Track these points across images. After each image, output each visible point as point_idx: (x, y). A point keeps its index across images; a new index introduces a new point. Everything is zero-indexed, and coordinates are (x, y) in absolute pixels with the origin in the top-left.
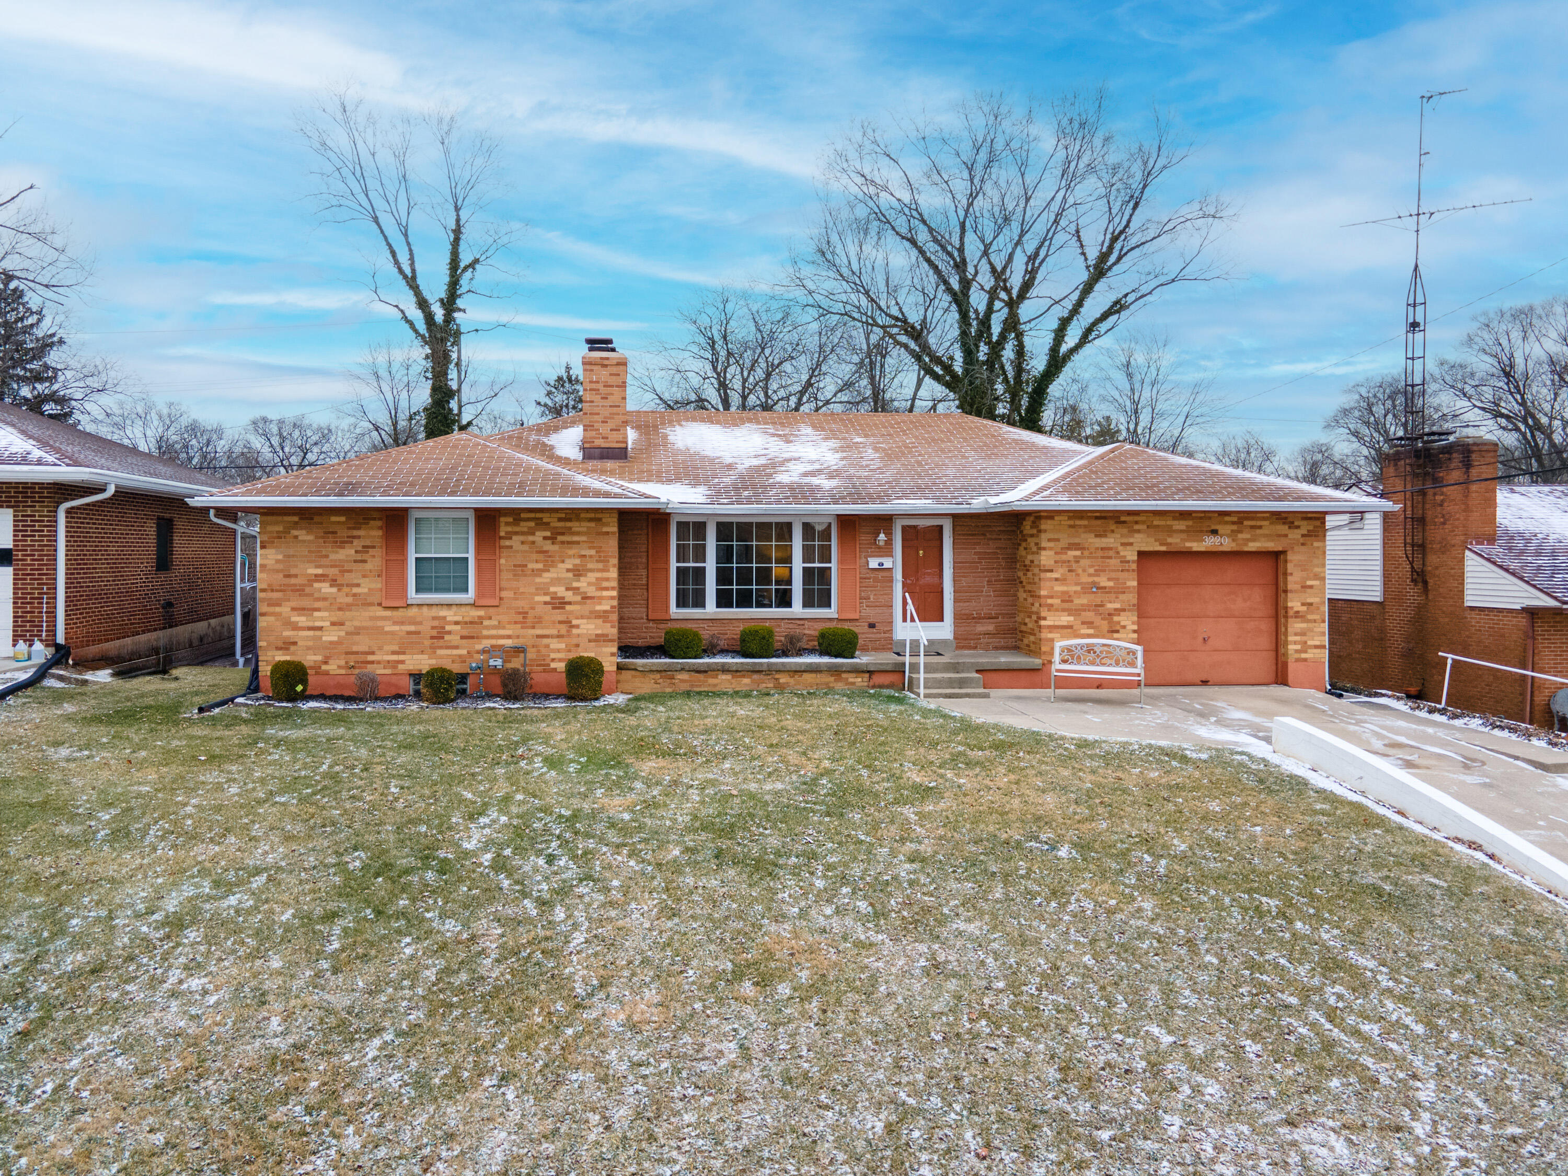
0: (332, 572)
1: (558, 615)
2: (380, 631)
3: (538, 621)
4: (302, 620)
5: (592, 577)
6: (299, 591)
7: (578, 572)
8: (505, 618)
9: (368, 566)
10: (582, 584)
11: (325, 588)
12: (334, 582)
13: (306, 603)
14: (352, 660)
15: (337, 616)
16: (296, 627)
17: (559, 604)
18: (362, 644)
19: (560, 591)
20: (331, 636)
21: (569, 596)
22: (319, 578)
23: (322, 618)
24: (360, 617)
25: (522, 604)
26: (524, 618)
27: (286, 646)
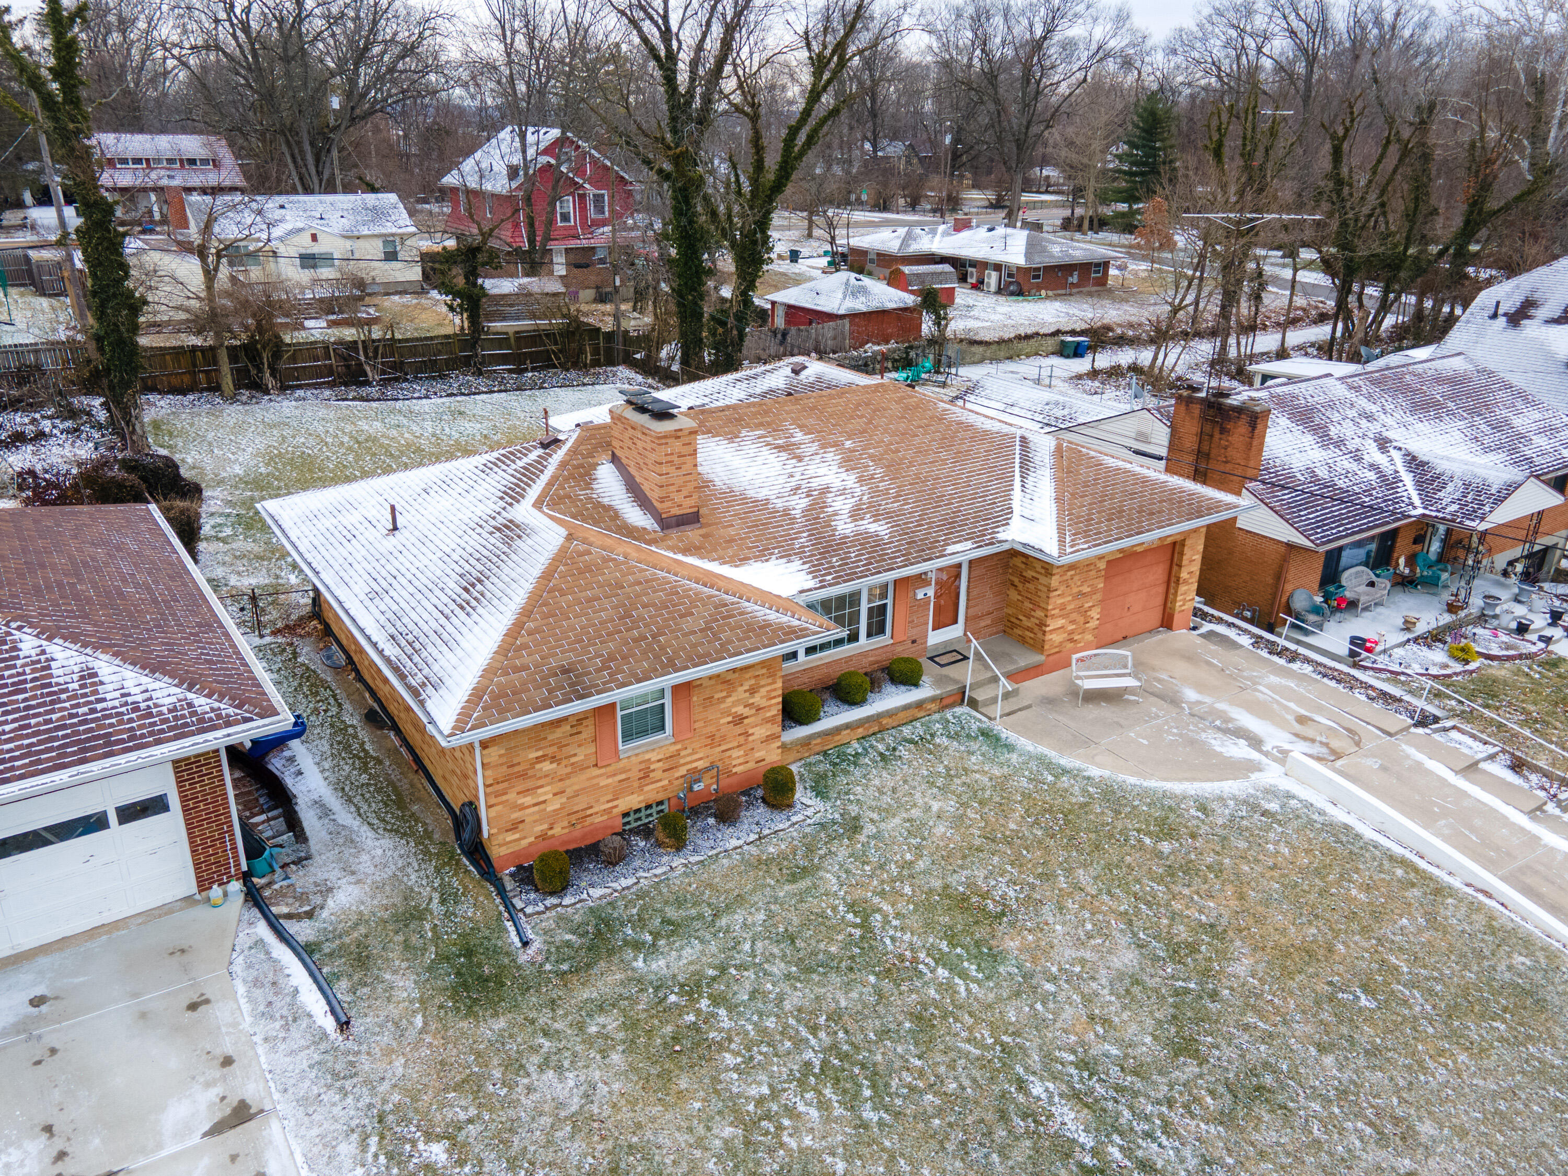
0: (550, 751)
1: (739, 730)
2: (597, 787)
3: (724, 738)
4: (528, 800)
5: (763, 691)
6: (523, 775)
7: (752, 691)
8: (696, 745)
9: (583, 736)
10: (756, 699)
11: (547, 766)
12: (553, 759)
13: (530, 784)
14: (573, 819)
15: (558, 787)
16: (523, 808)
17: (739, 720)
18: (581, 803)
19: (740, 709)
20: (555, 805)
21: (746, 712)
22: (539, 760)
23: (545, 793)
24: (578, 782)
25: (711, 729)
26: (712, 740)
27: (515, 826)
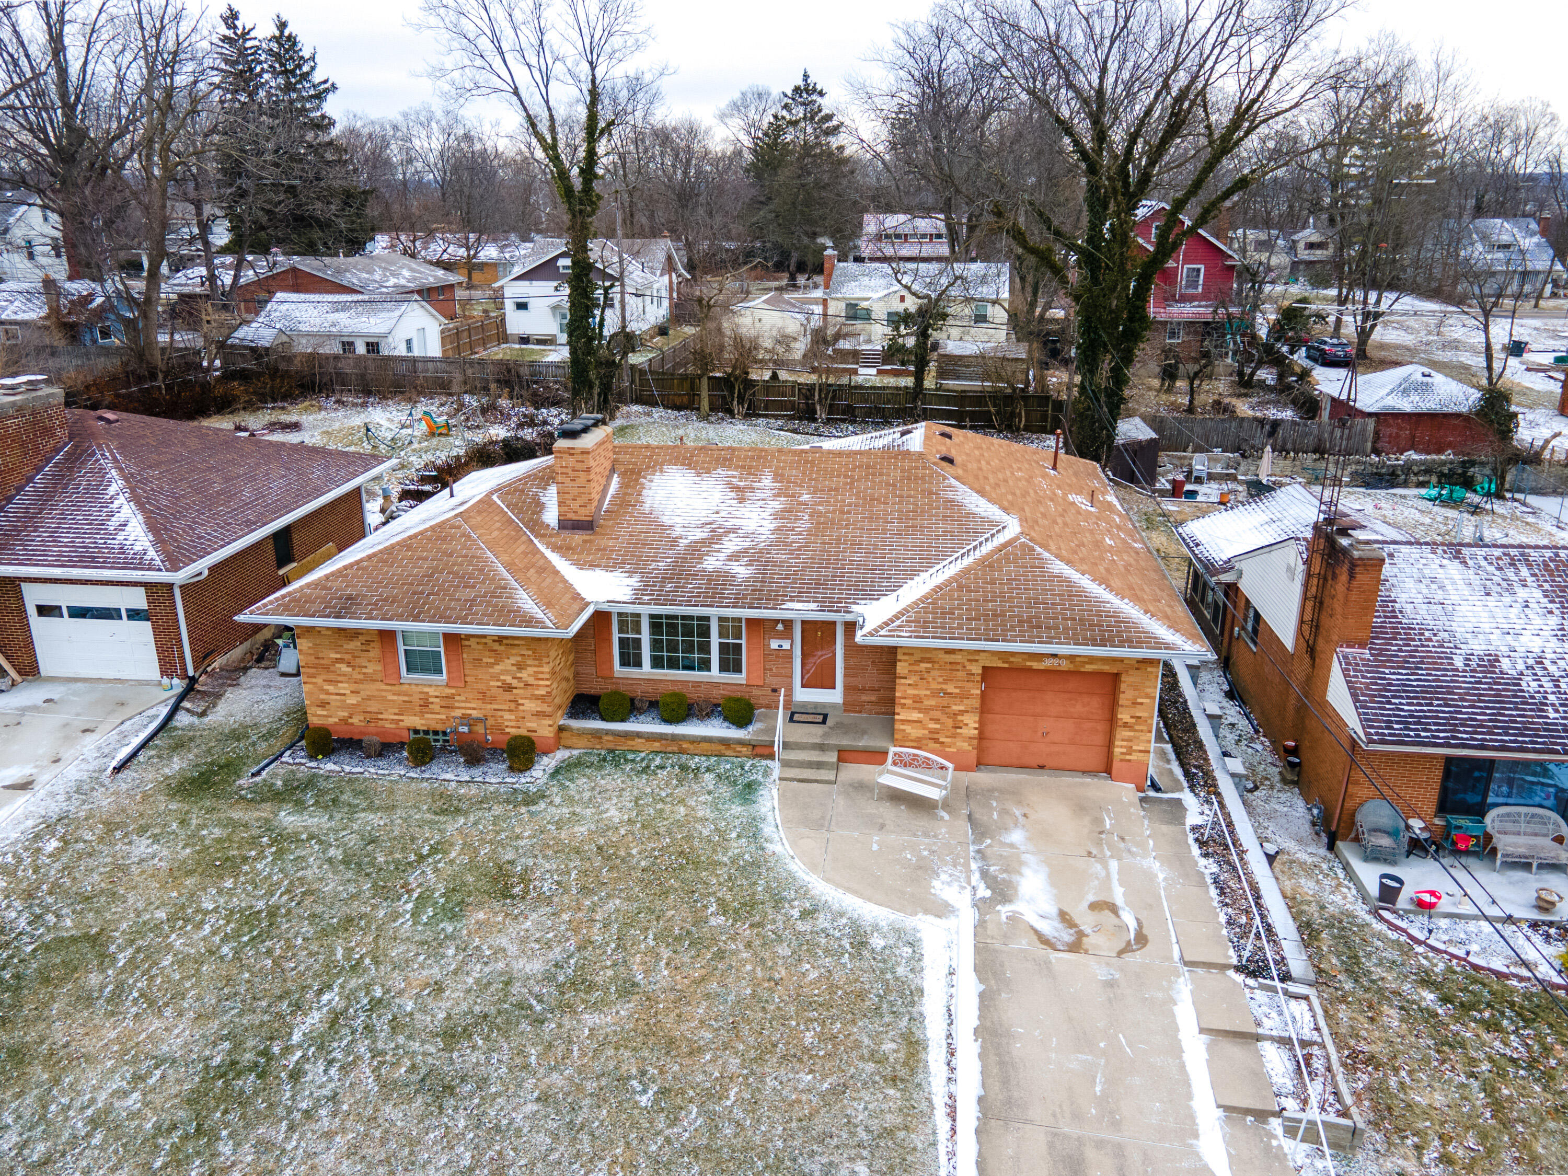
0: (347, 657)
1: (508, 696)
2: (384, 699)
3: (494, 699)
4: (331, 688)
5: (531, 670)
6: (327, 668)
7: (520, 667)
8: (471, 696)
9: (371, 654)
10: (524, 675)
11: (344, 668)
12: (349, 664)
13: (331, 677)
14: (368, 716)
15: (355, 687)
16: (328, 693)
17: (508, 688)
18: (373, 707)
19: (509, 679)
20: (352, 700)
21: (515, 683)
22: (339, 661)
23: (344, 688)
24: (369, 689)
25: (481, 686)
26: (483, 696)
27: (323, 705)
